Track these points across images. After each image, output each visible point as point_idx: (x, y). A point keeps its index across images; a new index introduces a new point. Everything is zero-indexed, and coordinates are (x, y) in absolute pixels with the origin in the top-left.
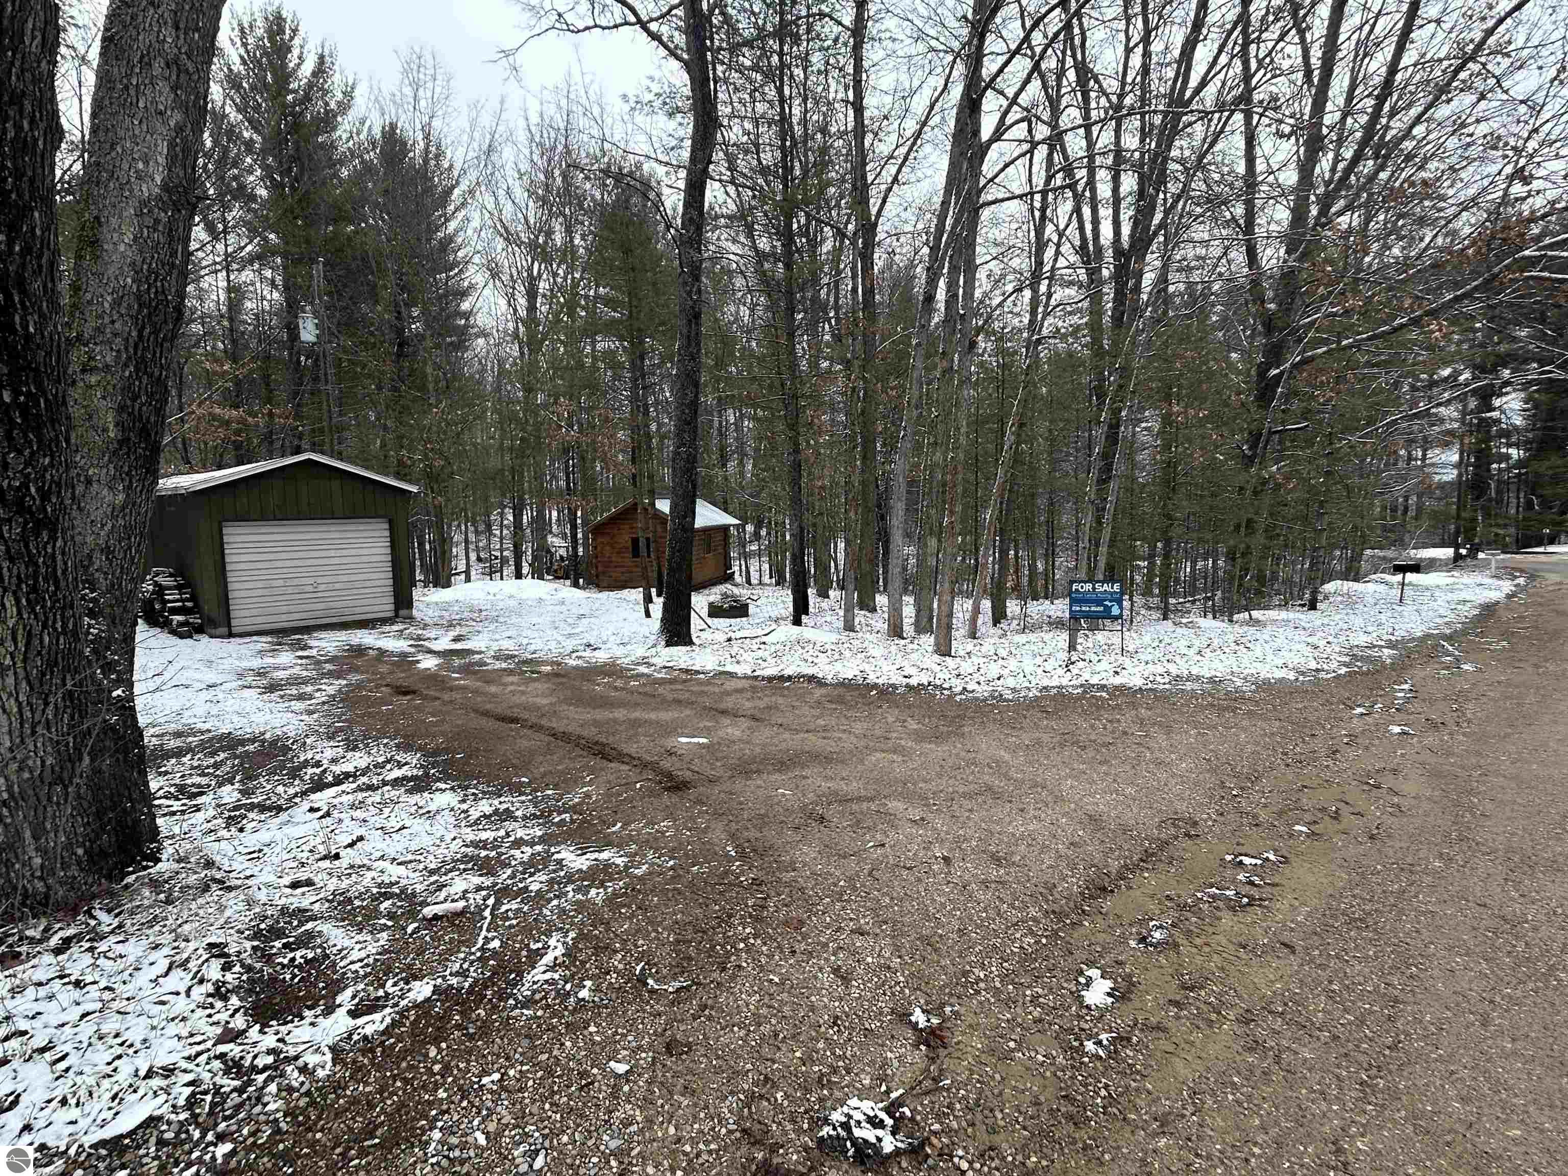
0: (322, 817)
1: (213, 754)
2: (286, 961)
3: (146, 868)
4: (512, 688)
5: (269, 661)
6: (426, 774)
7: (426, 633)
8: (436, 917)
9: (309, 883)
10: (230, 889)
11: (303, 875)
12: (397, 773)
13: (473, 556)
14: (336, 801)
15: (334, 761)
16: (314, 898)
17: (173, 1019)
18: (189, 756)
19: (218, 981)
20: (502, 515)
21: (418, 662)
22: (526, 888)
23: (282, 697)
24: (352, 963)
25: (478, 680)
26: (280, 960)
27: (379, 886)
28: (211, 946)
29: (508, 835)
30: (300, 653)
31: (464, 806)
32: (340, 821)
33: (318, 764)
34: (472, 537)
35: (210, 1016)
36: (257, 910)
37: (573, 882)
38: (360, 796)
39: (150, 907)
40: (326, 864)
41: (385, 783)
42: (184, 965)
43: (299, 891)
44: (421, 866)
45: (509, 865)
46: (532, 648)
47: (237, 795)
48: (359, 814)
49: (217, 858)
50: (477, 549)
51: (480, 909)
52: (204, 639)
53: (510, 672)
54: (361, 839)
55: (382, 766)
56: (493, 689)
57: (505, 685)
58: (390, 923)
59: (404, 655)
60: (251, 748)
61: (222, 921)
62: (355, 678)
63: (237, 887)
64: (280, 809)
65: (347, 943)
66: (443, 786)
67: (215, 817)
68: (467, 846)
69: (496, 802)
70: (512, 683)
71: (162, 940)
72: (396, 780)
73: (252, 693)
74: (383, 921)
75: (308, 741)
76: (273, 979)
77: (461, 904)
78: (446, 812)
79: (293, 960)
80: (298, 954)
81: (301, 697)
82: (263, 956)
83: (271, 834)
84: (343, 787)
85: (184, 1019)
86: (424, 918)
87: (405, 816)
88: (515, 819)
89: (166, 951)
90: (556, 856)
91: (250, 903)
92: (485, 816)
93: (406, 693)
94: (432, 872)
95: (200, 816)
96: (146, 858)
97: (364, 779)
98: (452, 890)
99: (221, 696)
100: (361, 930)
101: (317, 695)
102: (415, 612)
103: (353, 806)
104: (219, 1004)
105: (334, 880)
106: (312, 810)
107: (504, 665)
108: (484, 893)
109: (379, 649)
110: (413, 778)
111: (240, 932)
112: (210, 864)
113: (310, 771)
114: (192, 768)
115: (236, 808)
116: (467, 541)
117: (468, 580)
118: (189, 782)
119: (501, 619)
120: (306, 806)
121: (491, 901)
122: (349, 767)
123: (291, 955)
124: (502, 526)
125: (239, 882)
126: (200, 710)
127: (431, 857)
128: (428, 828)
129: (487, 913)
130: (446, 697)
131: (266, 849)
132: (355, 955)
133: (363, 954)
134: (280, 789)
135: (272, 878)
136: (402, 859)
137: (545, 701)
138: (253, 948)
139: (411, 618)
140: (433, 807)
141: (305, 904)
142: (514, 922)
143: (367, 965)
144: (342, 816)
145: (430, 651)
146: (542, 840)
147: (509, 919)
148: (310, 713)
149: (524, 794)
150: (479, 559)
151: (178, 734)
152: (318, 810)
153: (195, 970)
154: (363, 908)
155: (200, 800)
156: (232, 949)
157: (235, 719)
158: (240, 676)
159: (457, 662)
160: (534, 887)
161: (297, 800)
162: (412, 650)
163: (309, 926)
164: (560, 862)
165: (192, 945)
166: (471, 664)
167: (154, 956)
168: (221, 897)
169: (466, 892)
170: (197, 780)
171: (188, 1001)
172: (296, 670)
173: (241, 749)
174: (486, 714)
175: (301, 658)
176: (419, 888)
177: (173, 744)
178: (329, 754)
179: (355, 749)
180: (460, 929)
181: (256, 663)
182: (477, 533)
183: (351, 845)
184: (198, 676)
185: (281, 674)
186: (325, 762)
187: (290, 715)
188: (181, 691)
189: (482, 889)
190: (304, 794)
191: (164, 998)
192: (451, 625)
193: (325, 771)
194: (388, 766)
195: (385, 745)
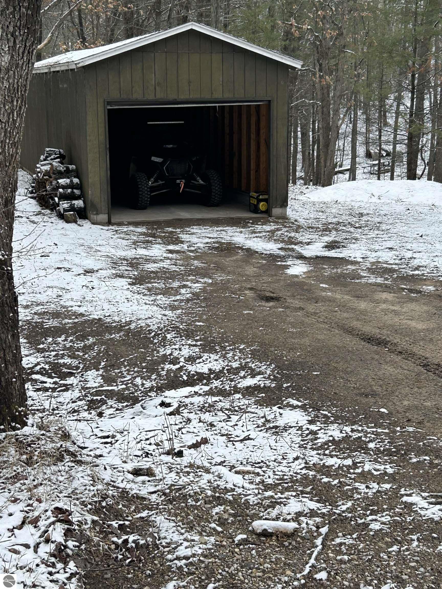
0: (171, 414)
1: (83, 338)
2: (120, 541)
3: (14, 429)
4: (384, 306)
5: (142, 252)
6: (279, 387)
7: (299, 237)
8: (265, 534)
9: (149, 473)
10: (80, 463)
11: (145, 464)
12: (250, 382)
13: (361, 151)
14: (187, 401)
15: (191, 360)
16: (152, 489)
17: (21, 568)
18: (63, 337)
19: (60, 544)
20: (399, 100)
21: (287, 267)
22: (366, 525)
23: (149, 290)
24: (178, 558)
25: (348, 293)
26: (115, 539)
27: (214, 490)
28: (58, 510)
29: (355, 465)
30: (171, 247)
31: (313, 428)
32: (189, 420)
33: (175, 361)
34: (361, 127)
35: (50, 574)
36: (100, 487)
37: (421, 532)
38: (211, 399)
39: (14, 464)
40: (169, 459)
41: (236, 390)
42: (35, 522)
43: (141, 478)
44: (258, 479)
45: (351, 497)
46: (415, 263)
47: (99, 379)
48: (207, 417)
49: (74, 434)
50: (367, 143)
51: (311, 536)
52: (87, 224)
53: (386, 288)
54: (205, 441)
55: (236, 371)
56: (363, 305)
57: (378, 302)
58: (219, 529)
59: (272, 258)
60: (116, 336)
61: (70, 490)
62: (220, 277)
63: (87, 463)
64: (135, 401)
65: (176, 537)
66: (295, 403)
67: (79, 399)
68: (307, 468)
69: (348, 429)
70: (385, 301)
71: (20, 496)
72: (248, 388)
73: (123, 282)
74: (213, 525)
75: (169, 336)
76: (107, 556)
77: (292, 525)
78: (293, 431)
79: (126, 541)
80: (131, 538)
81: (166, 292)
82: (101, 532)
83: (125, 421)
84: (196, 388)
85: (30, 570)
86: (253, 532)
87: (251, 427)
88: (367, 451)
89: (21, 506)
90: (405, 499)
91: (95, 479)
92: (333, 441)
93: (269, 299)
94: (267, 487)
95: (68, 395)
96: (14, 419)
97: (216, 383)
98: (285, 510)
99: (96, 283)
100: (191, 528)
101: (183, 291)
102: (289, 212)
103: (202, 409)
104: (60, 566)
105: (173, 475)
106: (163, 404)
107: (379, 280)
108: (318, 520)
109: (248, 250)
110: (266, 389)
111: (84, 504)
112: (66, 436)
113: (168, 366)
114: (65, 348)
115: (98, 393)
116: (355, 132)
117: (353, 178)
118: (61, 361)
119: (384, 227)
120: (158, 400)
121: (324, 530)
122: (203, 368)
123: (125, 537)
124: (398, 113)
125: (89, 459)
126: (76, 294)
127: (271, 474)
128: (273, 443)
129: (319, 541)
130: (311, 308)
131: (118, 436)
132: (182, 551)
133: (188, 552)
134: (138, 381)
135: (117, 462)
136: (241, 468)
137: (420, 326)
138: (93, 522)
139: (284, 218)
140: (281, 422)
141: (143, 492)
142: (346, 557)
143: (191, 564)
144: (192, 416)
145: (301, 257)
146: (392, 478)
147: (340, 552)
148: (173, 308)
149: (381, 426)
150: (369, 155)
151: (56, 315)
152: (168, 405)
153: (43, 529)
154: (196, 507)
155: (70, 381)
156: (75, 518)
157: (106, 306)
158: (115, 264)
159: (328, 271)
160: (375, 526)
161: (153, 394)
162: (282, 253)
163: (144, 514)
164: (409, 506)
165: (43, 506)
166: (343, 276)
167: (13, 508)
168: (71, 468)
169: (299, 514)
170: (67, 361)
171: (35, 556)
172: (166, 264)
173: (107, 336)
174: (350, 331)
175: (171, 252)
176: (252, 500)
177: (51, 323)
178: (186, 352)
179: (212, 350)
180: (288, 552)
181: (130, 254)
182: (368, 121)
183: (195, 446)
184: (77, 260)
185: (151, 267)
186: (182, 359)
187: (155, 308)
188: (62, 274)
189: (317, 515)
190: (160, 389)
191: (16, 547)
192: (326, 229)
193: (181, 369)
194: (242, 373)
195: (241, 351)
